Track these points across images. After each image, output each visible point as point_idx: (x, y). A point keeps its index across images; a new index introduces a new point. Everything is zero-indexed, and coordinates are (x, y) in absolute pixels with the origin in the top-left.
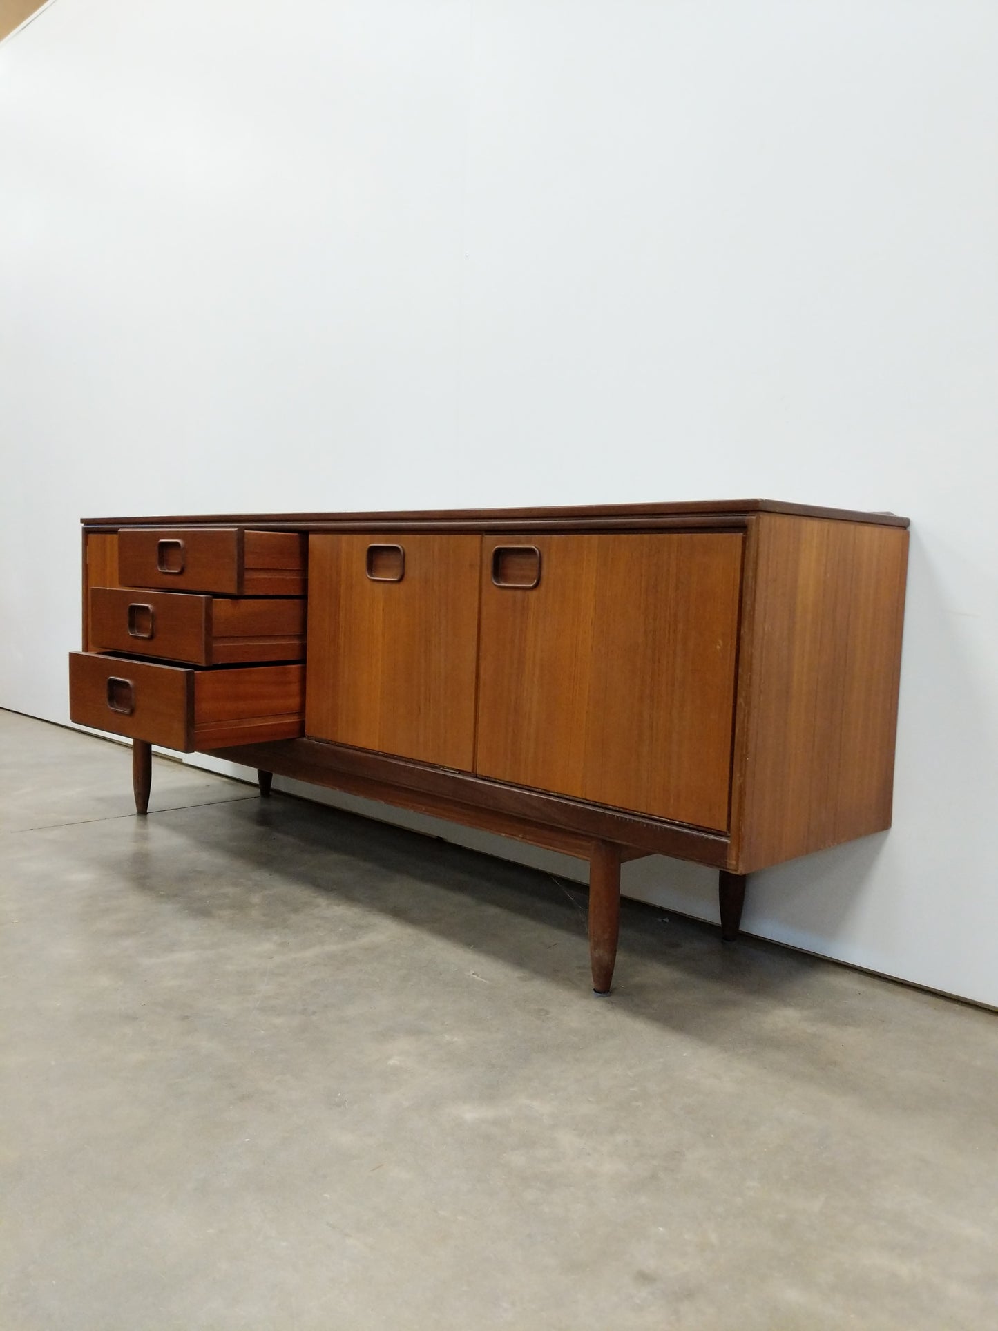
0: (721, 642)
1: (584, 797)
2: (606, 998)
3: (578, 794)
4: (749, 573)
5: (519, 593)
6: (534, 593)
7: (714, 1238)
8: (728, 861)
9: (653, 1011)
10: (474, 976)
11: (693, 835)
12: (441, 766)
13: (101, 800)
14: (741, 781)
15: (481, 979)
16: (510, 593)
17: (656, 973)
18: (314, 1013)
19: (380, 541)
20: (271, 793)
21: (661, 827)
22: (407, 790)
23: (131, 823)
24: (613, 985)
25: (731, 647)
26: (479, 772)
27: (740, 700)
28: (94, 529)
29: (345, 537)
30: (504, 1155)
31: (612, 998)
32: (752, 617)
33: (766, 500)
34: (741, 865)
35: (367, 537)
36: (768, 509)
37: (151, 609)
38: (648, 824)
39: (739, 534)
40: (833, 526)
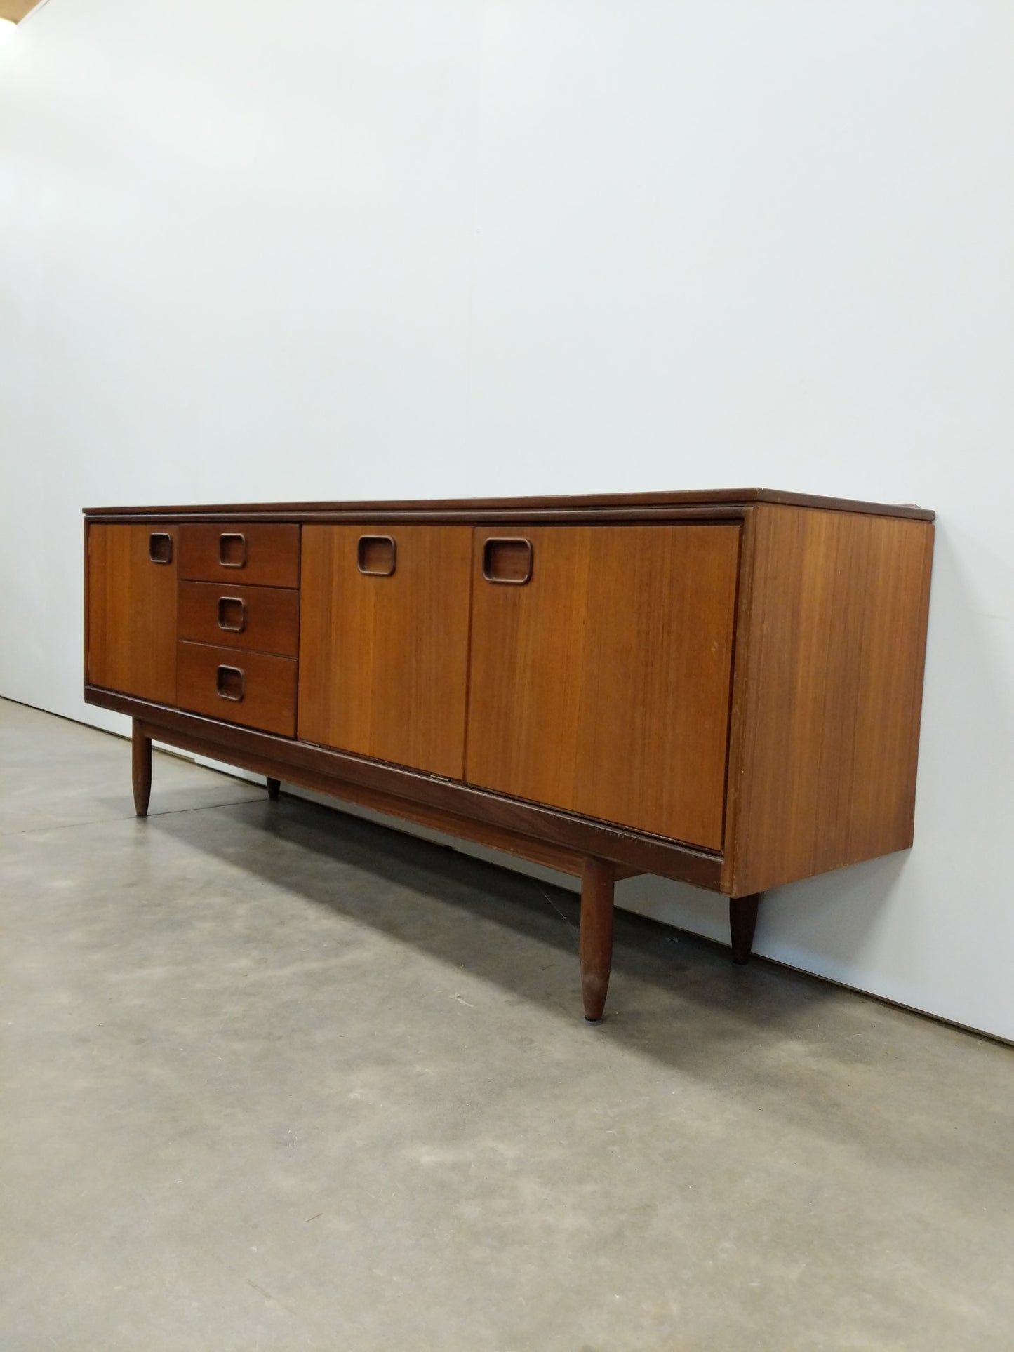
0: (716, 644)
1: (574, 810)
2: (597, 1027)
3: (569, 807)
4: (746, 569)
5: (511, 589)
6: (526, 589)
7: (675, 1309)
8: (721, 883)
9: (647, 1042)
10: (459, 999)
11: (685, 854)
12: (431, 773)
13: (103, 801)
14: (736, 796)
15: (466, 1003)
16: (502, 589)
17: (657, 999)
18: (280, 1038)
19: (372, 533)
20: (279, 796)
21: (653, 845)
22: (396, 798)
23: (129, 826)
24: (606, 1012)
25: (727, 649)
26: (469, 780)
27: (736, 708)
28: (97, 520)
29: (336, 528)
30: (458, 1205)
31: (603, 1027)
32: (749, 617)
33: (764, 489)
34: (735, 888)
35: (359, 528)
36: (766, 499)
37: (242, 603)
38: (639, 841)
39: (735, 526)
40: (844, 518)
